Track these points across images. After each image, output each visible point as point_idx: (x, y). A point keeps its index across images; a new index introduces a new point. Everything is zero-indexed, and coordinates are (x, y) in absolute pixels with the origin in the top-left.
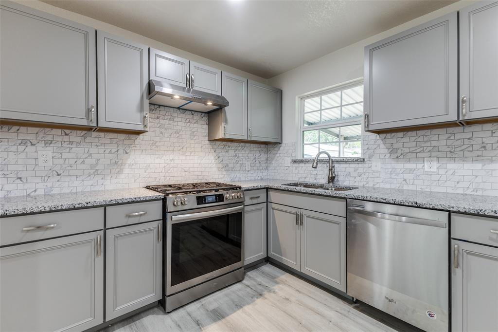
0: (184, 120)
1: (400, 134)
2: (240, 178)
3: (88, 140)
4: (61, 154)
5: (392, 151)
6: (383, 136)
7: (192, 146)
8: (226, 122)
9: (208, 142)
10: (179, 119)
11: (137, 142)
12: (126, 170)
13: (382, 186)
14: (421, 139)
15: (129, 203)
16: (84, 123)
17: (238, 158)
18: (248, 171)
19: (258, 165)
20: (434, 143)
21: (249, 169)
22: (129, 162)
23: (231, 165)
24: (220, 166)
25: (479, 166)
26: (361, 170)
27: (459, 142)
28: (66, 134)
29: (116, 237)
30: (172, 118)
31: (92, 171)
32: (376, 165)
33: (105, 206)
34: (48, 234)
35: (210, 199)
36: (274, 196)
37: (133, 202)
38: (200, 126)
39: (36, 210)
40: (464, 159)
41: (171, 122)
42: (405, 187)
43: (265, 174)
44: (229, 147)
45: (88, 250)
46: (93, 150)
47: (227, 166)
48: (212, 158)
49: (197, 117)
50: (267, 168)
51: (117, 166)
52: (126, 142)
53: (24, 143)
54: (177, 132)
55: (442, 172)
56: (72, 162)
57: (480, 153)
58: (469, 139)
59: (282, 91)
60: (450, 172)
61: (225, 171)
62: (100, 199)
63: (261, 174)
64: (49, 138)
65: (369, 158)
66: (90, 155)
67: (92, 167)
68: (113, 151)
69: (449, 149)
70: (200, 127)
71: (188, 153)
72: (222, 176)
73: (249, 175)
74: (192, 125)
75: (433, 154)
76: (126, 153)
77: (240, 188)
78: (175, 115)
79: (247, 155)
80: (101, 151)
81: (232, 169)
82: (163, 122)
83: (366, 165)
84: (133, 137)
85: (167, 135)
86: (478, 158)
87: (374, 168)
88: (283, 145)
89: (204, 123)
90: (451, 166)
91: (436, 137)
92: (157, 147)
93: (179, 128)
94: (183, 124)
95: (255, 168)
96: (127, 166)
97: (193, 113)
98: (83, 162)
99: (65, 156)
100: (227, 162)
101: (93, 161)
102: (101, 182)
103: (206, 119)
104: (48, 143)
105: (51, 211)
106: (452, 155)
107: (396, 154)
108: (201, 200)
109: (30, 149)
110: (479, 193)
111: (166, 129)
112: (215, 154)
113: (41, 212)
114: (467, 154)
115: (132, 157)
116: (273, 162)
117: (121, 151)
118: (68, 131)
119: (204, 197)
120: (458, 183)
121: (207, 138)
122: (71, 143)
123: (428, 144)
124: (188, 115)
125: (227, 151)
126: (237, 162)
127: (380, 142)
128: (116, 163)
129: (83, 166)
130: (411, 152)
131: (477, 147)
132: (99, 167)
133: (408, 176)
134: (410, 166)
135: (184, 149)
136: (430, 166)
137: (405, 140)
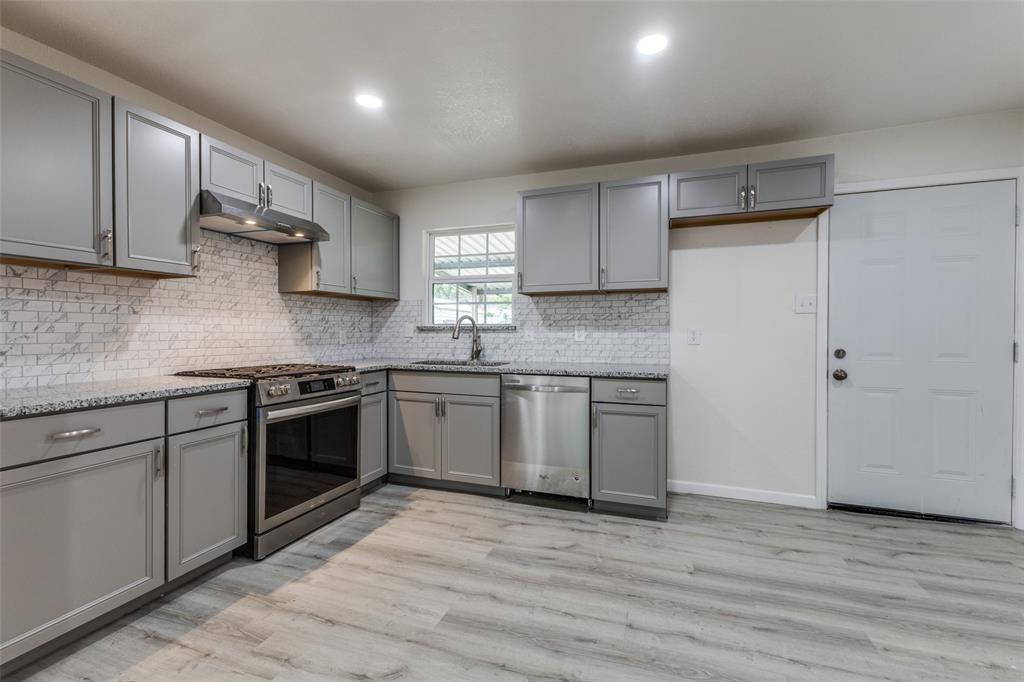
0: (238, 255)
1: (553, 298)
3: (60, 286)
4: (6, 312)
5: (546, 317)
6: (536, 298)
7: (252, 300)
8: (320, 264)
9: (277, 295)
10: (231, 254)
11: (154, 292)
12: (134, 345)
13: (534, 359)
14: (571, 305)
15: (200, 394)
17: (327, 323)
18: (343, 345)
19: (357, 335)
20: (583, 311)
21: (344, 342)
22: (139, 328)
23: (316, 336)
24: (299, 336)
25: (616, 335)
26: (512, 341)
27: (602, 311)
28: (17, 275)
29: (184, 448)
30: (217, 252)
31: (69, 347)
32: (529, 334)
33: (167, 400)
35: (315, 386)
36: (398, 381)
37: (207, 392)
38: (265, 266)
39: (68, 406)
40: (606, 327)
41: (215, 258)
42: (558, 360)
43: (368, 350)
45: (138, 472)
46: (71, 306)
47: (310, 336)
48: (286, 323)
49: (260, 250)
50: (372, 340)
51: (115, 337)
52: (134, 292)
54: (226, 276)
55: (589, 341)
56: (29, 328)
57: (616, 322)
58: (609, 308)
59: (399, 218)
60: (595, 342)
61: (307, 345)
63: (362, 351)
65: (522, 325)
66: (65, 316)
67: (69, 338)
68: (109, 308)
69: (594, 318)
70: (266, 270)
71: (245, 315)
73: (345, 351)
74: (252, 264)
75: (583, 322)
76: (135, 313)
77: (353, 369)
78: (222, 245)
79: (342, 320)
80: (86, 307)
81: (319, 342)
83: (518, 335)
84: (147, 282)
85: (207, 281)
86: (615, 327)
87: (526, 339)
88: (401, 303)
89: (270, 261)
90: (596, 335)
91: (583, 305)
92: (191, 301)
93: (229, 269)
94: (235, 262)
95: (354, 340)
96: (136, 336)
97: (254, 242)
98: (51, 330)
99: (13, 316)
100: (309, 330)
101: (71, 328)
102: (85, 367)
103: (274, 254)
105: (90, 408)
106: (598, 324)
107: (551, 323)
108: (305, 387)
110: (616, 362)
111: (207, 270)
112: (289, 316)
113: (75, 410)
114: (609, 323)
115: (145, 320)
116: (384, 330)
117: (124, 309)
118: (19, 269)
119: (308, 383)
120: (601, 352)
121: (276, 288)
122: (27, 292)
123: (578, 311)
124: (246, 247)
125: (310, 312)
126: (325, 330)
127: (533, 306)
128: (115, 331)
129: (50, 337)
130: (563, 320)
131: (615, 316)
132: (83, 338)
133: (560, 347)
134: (562, 335)
135: (239, 307)
136: (579, 335)
137: (558, 305)
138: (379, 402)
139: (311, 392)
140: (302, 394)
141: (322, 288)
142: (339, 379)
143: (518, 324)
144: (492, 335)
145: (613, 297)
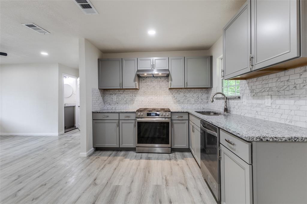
0: (157, 81)
1: (255, 79)
2: (188, 107)
3: (125, 92)
4: (118, 97)
5: (252, 91)
6: (248, 80)
8: (171, 80)
9: (168, 90)
10: (155, 81)
11: (139, 92)
12: (135, 103)
13: (247, 115)
14: (264, 82)
16: (119, 88)
17: (186, 97)
18: (193, 104)
20: (270, 85)
21: (194, 103)
22: (136, 99)
23: (182, 101)
24: (175, 101)
25: (292, 102)
26: (239, 105)
27: (282, 84)
29: (122, 123)
30: (152, 81)
31: (126, 103)
32: (245, 101)
33: (119, 113)
34: (107, 118)
35: (152, 114)
37: (126, 113)
39: (105, 112)
40: (285, 97)
41: (151, 83)
42: (257, 118)
43: (206, 106)
44: (180, 91)
46: (126, 96)
47: (179, 101)
48: (171, 97)
49: (162, 79)
52: (135, 92)
53: (110, 94)
54: (153, 87)
55: (274, 106)
56: (121, 99)
57: (293, 92)
58: (287, 81)
60: (277, 107)
61: (178, 103)
62: (118, 111)
63: (203, 106)
64: (115, 93)
65: (242, 96)
66: (125, 97)
67: (126, 101)
68: (131, 96)
69: (277, 89)
70: (165, 83)
71: (159, 96)
72: (176, 106)
73: (194, 106)
74: (160, 83)
75: (270, 93)
76: (135, 96)
78: (153, 80)
79: (192, 96)
80: (128, 96)
81: (183, 103)
82: (148, 83)
83: (241, 101)
85: (149, 88)
86: (292, 96)
87: (244, 103)
90: (279, 102)
91: (270, 81)
92: (146, 93)
93: (154, 85)
94: (156, 83)
95: (198, 102)
96: (135, 101)
97: (161, 77)
98: (123, 100)
100: (179, 99)
101: (126, 99)
102: (128, 106)
103: (166, 79)
104: (115, 94)
105: (107, 113)
106: (279, 93)
107: (255, 94)
109: (112, 96)
110: (293, 124)
111: (149, 86)
112: (172, 95)
114: (287, 93)
115: (137, 98)
118: (120, 90)
119: (150, 113)
120: (282, 115)
122: (120, 94)
123: (267, 86)
124: (159, 79)
125: (179, 94)
126: (185, 99)
127: (247, 85)
128: (132, 100)
129: (123, 101)
130: (260, 92)
131: (291, 87)
132: (128, 101)
133: (258, 109)
134: (259, 101)
135: (157, 94)
136: (268, 102)
137: (257, 83)
138: (184, 123)
139: (151, 116)
140: (147, 116)
143: (241, 96)
144: (233, 101)
145: (291, 71)
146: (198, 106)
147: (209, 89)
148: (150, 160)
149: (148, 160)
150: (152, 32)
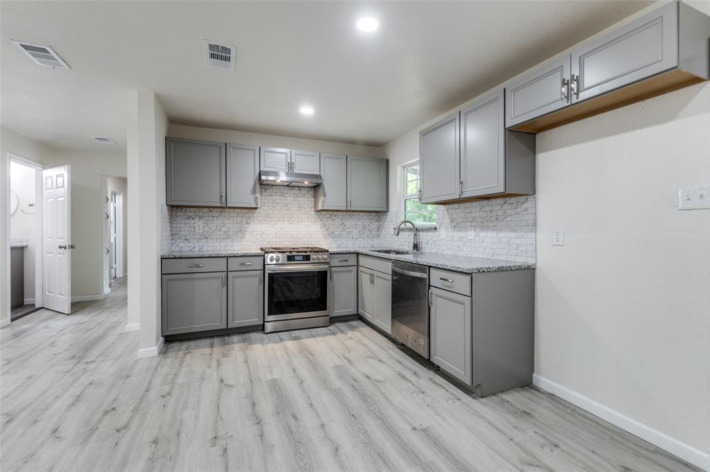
0: (292, 195)
1: (456, 205)
2: (347, 244)
3: (223, 214)
4: (208, 224)
5: (452, 221)
6: (447, 206)
7: (300, 216)
8: (325, 196)
9: (314, 213)
10: (289, 195)
11: (255, 215)
12: (247, 236)
13: (445, 252)
14: (466, 210)
15: (241, 256)
16: (219, 205)
17: (345, 226)
18: (356, 239)
19: (367, 232)
20: (473, 215)
21: (357, 237)
22: (250, 229)
23: (337, 233)
25: (494, 234)
26: (435, 238)
27: (485, 214)
28: (210, 211)
29: (234, 277)
30: (282, 195)
31: (226, 236)
32: (443, 233)
33: (227, 257)
34: (198, 270)
35: (297, 258)
37: (244, 256)
38: (307, 199)
39: (194, 256)
40: (488, 228)
41: (281, 198)
42: (459, 254)
44: (335, 216)
45: (217, 283)
46: (226, 221)
47: (333, 233)
48: (319, 226)
49: (304, 191)
50: (378, 236)
51: (241, 232)
52: (248, 215)
53: (188, 218)
54: (286, 205)
55: (477, 239)
56: (214, 229)
57: (495, 223)
58: (490, 211)
59: (387, 161)
60: (481, 240)
61: (332, 237)
62: (224, 253)
64: (201, 214)
65: (440, 227)
66: (225, 225)
67: (226, 233)
68: (239, 222)
69: (480, 220)
70: (307, 200)
71: (296, 223)
72: (328, 242)
73: (357, 242)
74: (299, 198)
75: (474, 224)
76: (248, 223)
77: (328, 251)
79: (355, 225)
80: (231, 222)
81: (339, 236)
82: (274, 198)
83: (437, 234)
84: (252, 211)
85: (278, 208)
86: (494, 228)
87: (441, 237)
88: (389, 213)
89: (310, 196)
90: (482, 234)
91: (474, 210)
92: (270, 218)
93: (288, 202)
94: (292, 198)
95: (364, 236)
96: (248, 232)
97: (301, 188)
98: (220, 230)
99: (210, 225)
100: (333, 230)
101: (226, 230)
102: (231, 244)
103: (312, 192)
104: (201, 217)
105: (200, 257)
106: (483, 225)
107: (456, 225)
108: (290, 258)
109: (192, 221)
110: (495, 258)
111: (278, 203)
112: (321, 223)
113: (195, 257)
114: (490, 224)
115: (251, 226)
116: (383, 230)
117: (244, 222)
118: (211, 209)
119: (294, 256)
120: (485, 249)
121: (313, 209)
122: (213, 217)
123: (470, 215)
124: (296, 191)
125: (333, 220)
126: (343, 230)
127: (445, 212)
128: (241, 230)
129: (220, 233)
130: (462, 222)
131: (494, 218)
132: (231, 233)
133: (460, 244)
134: (461, 234)
135: (293, 219)
136: (471, 234)
137: (459, 211)
138: (351, 271)
139: (294, 260)
140: (288, 260)
141: (325, 208)
142: (313, 256)
143: (438, 226)
144: (425, 234)
145: (494, 201)
146: (364, 242)
147: (381, 214)
148: (302, 340)
149: (298, 341)
150: (307, 111)
